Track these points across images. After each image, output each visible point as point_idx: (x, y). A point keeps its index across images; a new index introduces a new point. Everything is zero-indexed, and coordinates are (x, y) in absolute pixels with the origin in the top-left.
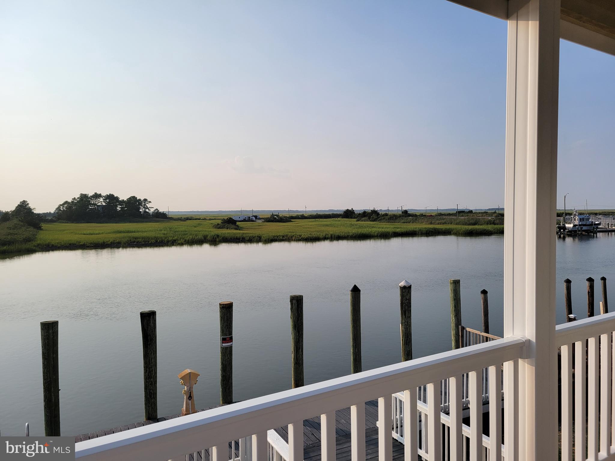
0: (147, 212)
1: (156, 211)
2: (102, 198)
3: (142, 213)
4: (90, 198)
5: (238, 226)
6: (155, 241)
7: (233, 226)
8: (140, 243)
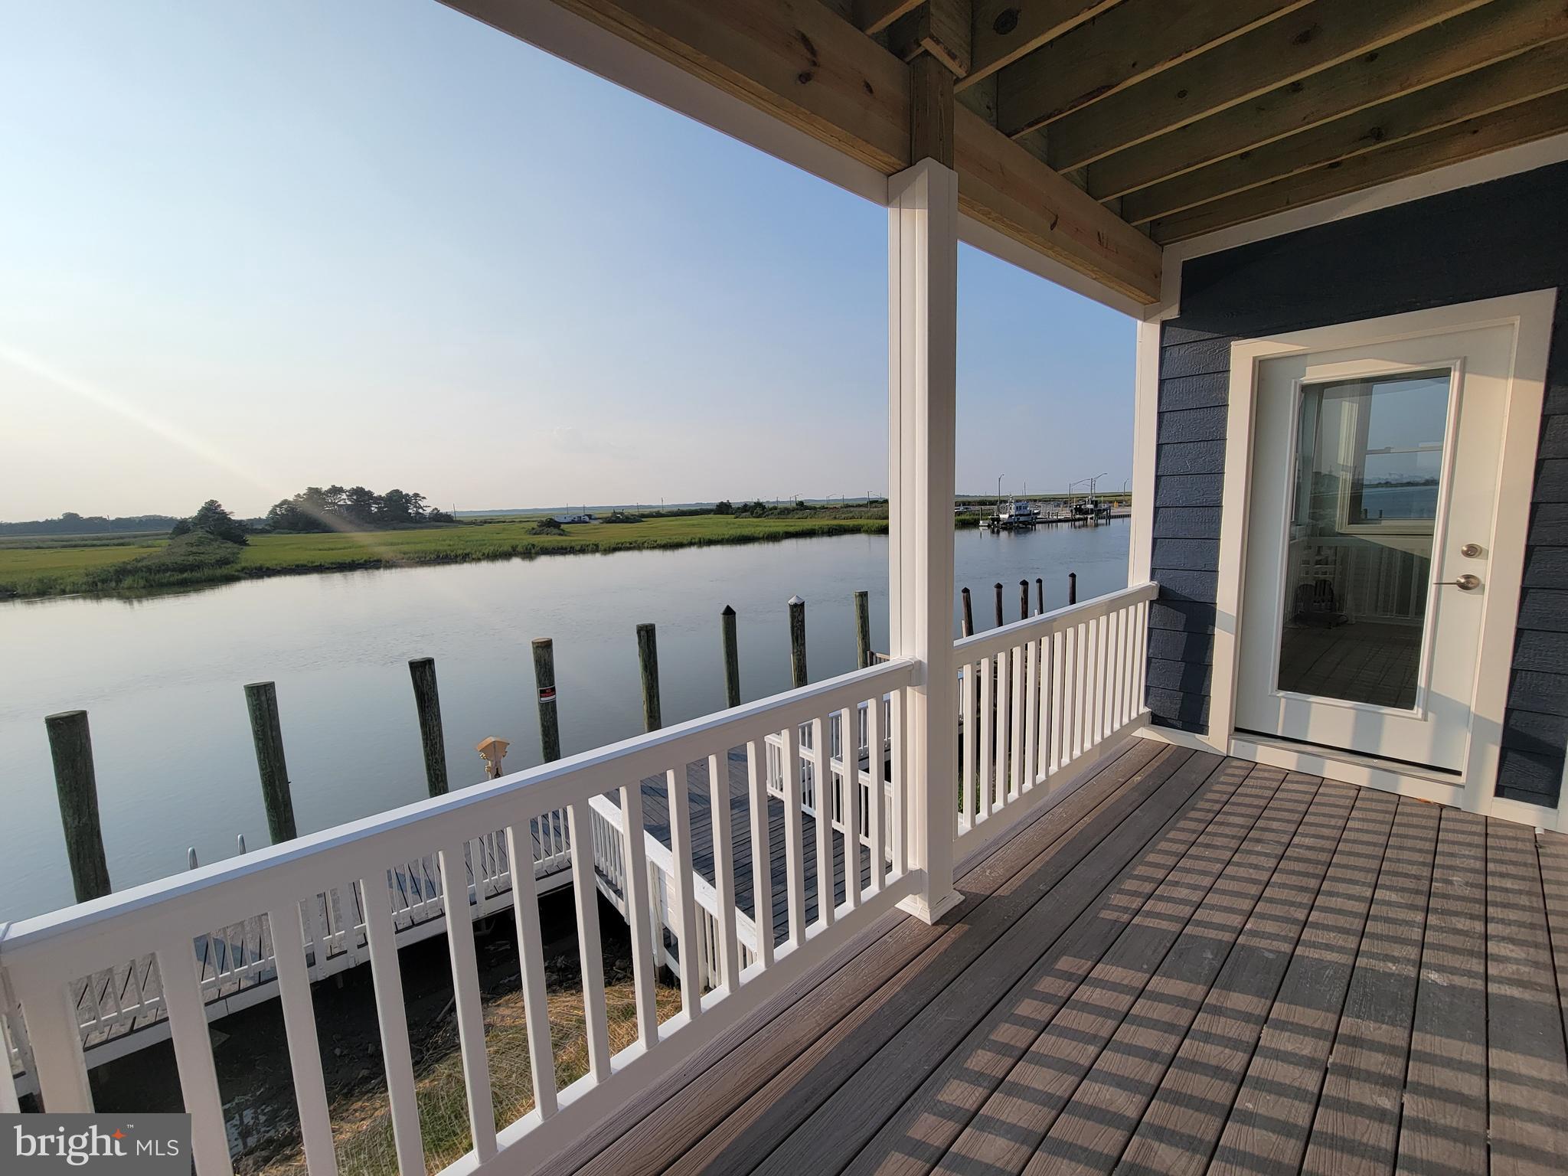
0: (421, 514)
1: (436, 511)
2: (344, 494)
3: (412, 515)
4: (324, 494)
5: (563, 531)
7: (556, 531)
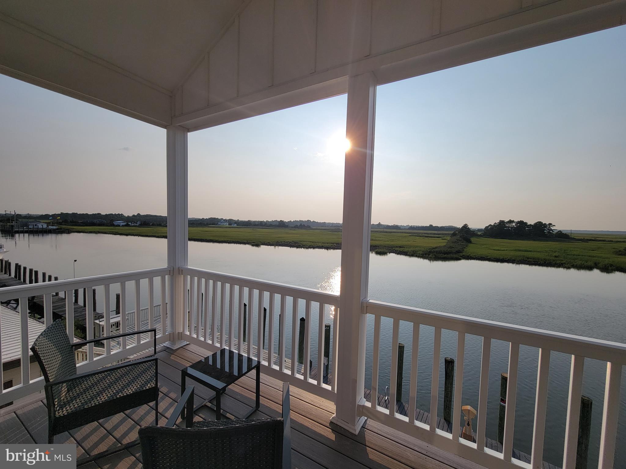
0: (551, 233)
1: (560, 232)
2: (514, 223)
3: (546, 233)
6: (543, 263)
8: (530, 262)
